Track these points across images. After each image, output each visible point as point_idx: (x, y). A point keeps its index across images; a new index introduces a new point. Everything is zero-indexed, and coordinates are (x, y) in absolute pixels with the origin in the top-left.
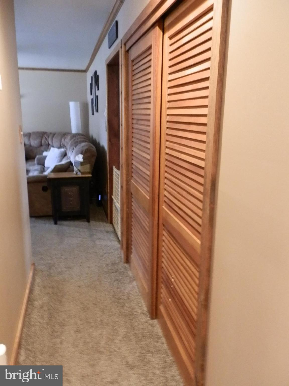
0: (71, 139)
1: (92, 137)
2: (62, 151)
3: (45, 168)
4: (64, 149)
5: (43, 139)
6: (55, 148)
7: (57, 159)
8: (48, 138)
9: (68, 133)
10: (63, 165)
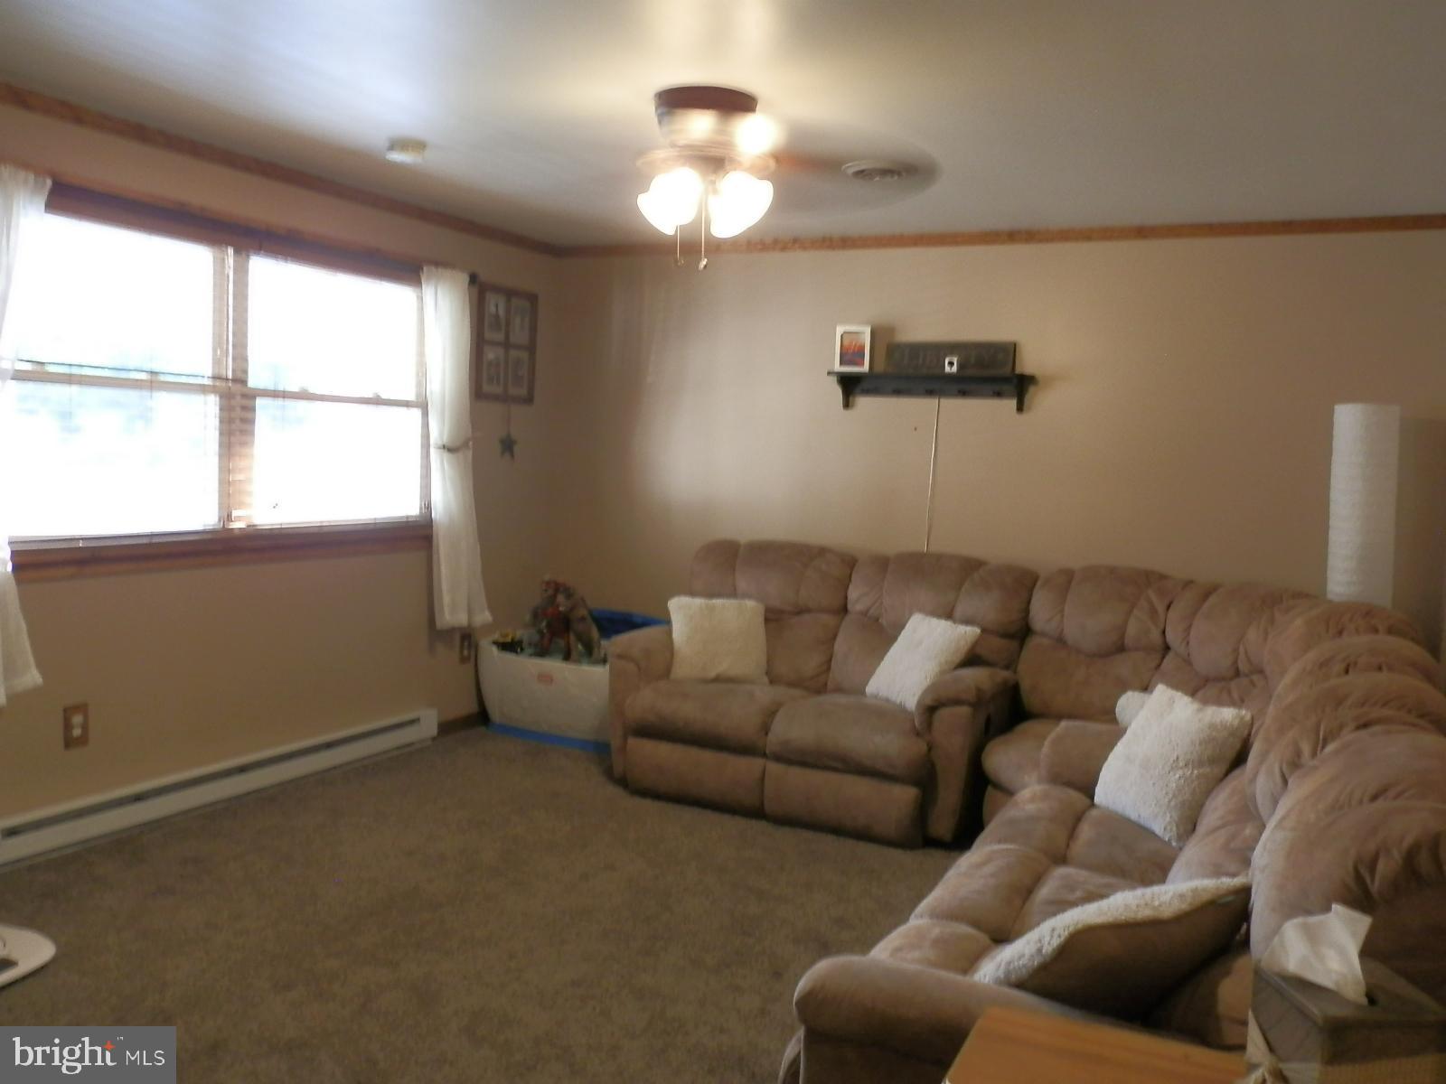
0: (1309, 641)
2: (1219, 727)
3: (1094, 813)
4: (1237, 711)
5: (1135, 611)
6: (1179, 694)
7: (1177, 776)
8: (1168, 607)
9: (1298, 595)
10: (1155, 924)
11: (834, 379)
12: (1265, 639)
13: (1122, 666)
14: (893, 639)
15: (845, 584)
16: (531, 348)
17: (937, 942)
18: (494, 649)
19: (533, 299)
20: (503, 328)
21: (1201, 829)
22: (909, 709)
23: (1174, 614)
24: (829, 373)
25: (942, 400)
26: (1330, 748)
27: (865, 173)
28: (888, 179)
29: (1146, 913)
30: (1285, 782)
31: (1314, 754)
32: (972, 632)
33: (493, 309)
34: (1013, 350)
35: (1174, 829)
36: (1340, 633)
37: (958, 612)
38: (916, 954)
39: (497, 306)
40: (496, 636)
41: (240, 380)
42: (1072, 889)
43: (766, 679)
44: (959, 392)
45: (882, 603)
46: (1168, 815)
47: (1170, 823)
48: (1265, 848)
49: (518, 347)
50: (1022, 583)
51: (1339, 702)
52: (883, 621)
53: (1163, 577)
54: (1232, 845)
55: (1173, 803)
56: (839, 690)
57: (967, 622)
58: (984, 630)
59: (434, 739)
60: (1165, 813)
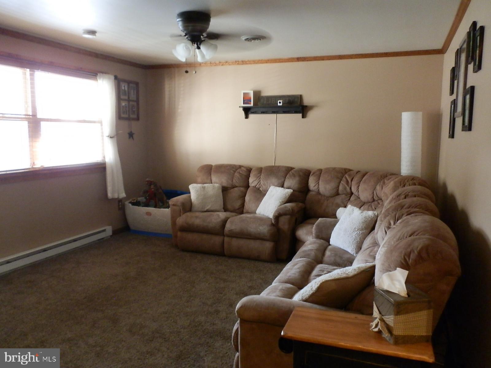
0: (395, 189)
1: (445, 186)
2: (367, 217)
3: (330, 247)
4: (373, 212)
5: (342, 182)
6: (355, 208)
7: (355, 234)
8: (352, 180)
9: (392, 174)
10: (347, 279)
11: (242, 109)
12: (382, 189)
13: (338, 200)
14: (265, 195)
15: (248, 177)
16: (137, 101)
17: (281, 290)
18: (130, 205)
19: (137, 84)
20: (127, 94)
21: (363, 249)
22: (270, 218)
23: (354, 183)
24: (240, 107)
25: (277, 115)
26: (399, 222)
27: (249, 39)
28: (256, 41)
29: (344, 276)
30: (386, 233)
31: (395, 224)
32: (290, 191)
33: (123, 88)
34: (300, 97)
35: (355, 250)
36: (404, 186)
37: (285, 185)
38: (274, 294)
39: (124, 86)
40: (131, 200)
41: (34, 115)
42: (323, 271)
43: (223, 210)
44: (283, 112)
45: (260, 183)
46: (353, 246)
47: (353, 248)
48: (379, 253)
49: (133, 101)
50: (305, 175)
51: (402, 207)
52: (261, 189)
53: (350, 170)
54: (371, 254)
55: (354, 242)
56: (248, 213)
57: (288, 188)
58: (293, 191)
59: (111, 236)
60: (352, 246)
